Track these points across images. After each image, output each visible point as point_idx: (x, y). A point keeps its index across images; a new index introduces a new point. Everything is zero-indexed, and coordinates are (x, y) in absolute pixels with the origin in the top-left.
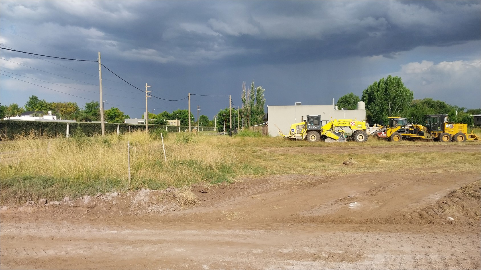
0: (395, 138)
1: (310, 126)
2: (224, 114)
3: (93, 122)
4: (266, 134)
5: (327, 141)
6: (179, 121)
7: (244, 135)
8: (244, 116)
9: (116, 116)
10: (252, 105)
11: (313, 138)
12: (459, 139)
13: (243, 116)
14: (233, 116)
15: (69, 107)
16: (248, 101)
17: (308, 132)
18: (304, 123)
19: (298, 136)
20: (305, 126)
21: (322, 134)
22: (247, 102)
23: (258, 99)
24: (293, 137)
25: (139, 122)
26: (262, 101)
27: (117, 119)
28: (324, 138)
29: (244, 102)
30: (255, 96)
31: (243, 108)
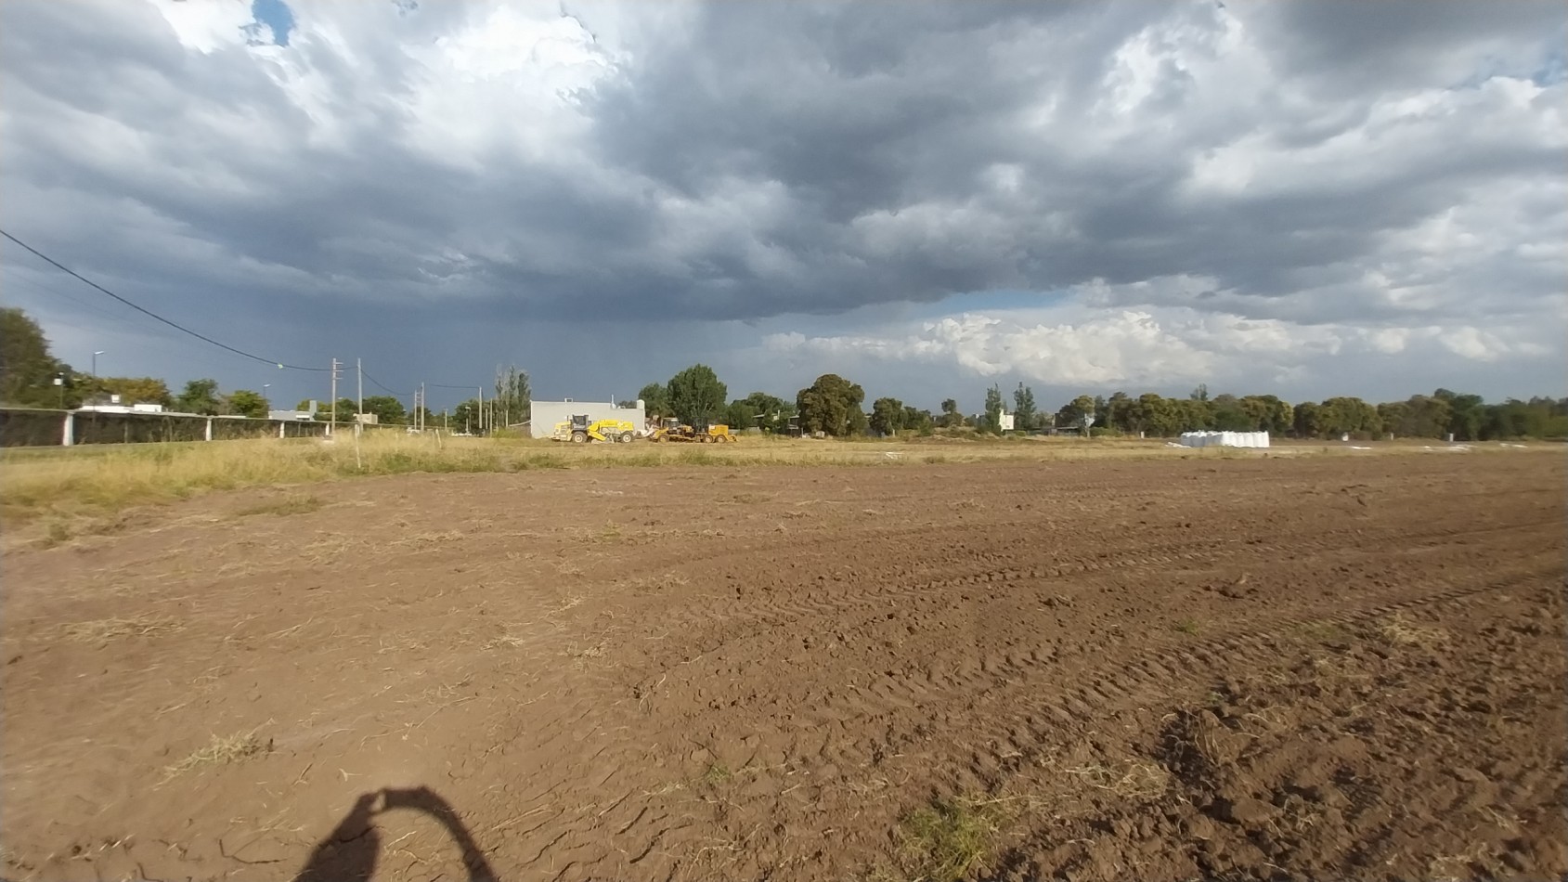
0: (663, 439)
1: (576, 426)
2: (467, 408)
3: (220, 416)
4: (529, 436)
5: (593, 442)
6: (376, 416)
7: (499, 436)
8: (500, 411)
9: (254, 406)
10: (511, 396)
11: (578, 439)
12: (720, 440)
13: (497, 411)
14: (484, 411)
15: (146, 387)
16: (506, 388)
17: (573, 432)
18: (569, 423)
19: (563, 437)
20: (571, 427)
21: (589, 434)
22: (503, 392)
23: (522, 387)
24: (557, 438)
25: (298, 416)
26: (527, 391)
27: (255, 411)
28: (590, 438)
29: (500, 392)
30: (516, 383)
31: (497, 398)
